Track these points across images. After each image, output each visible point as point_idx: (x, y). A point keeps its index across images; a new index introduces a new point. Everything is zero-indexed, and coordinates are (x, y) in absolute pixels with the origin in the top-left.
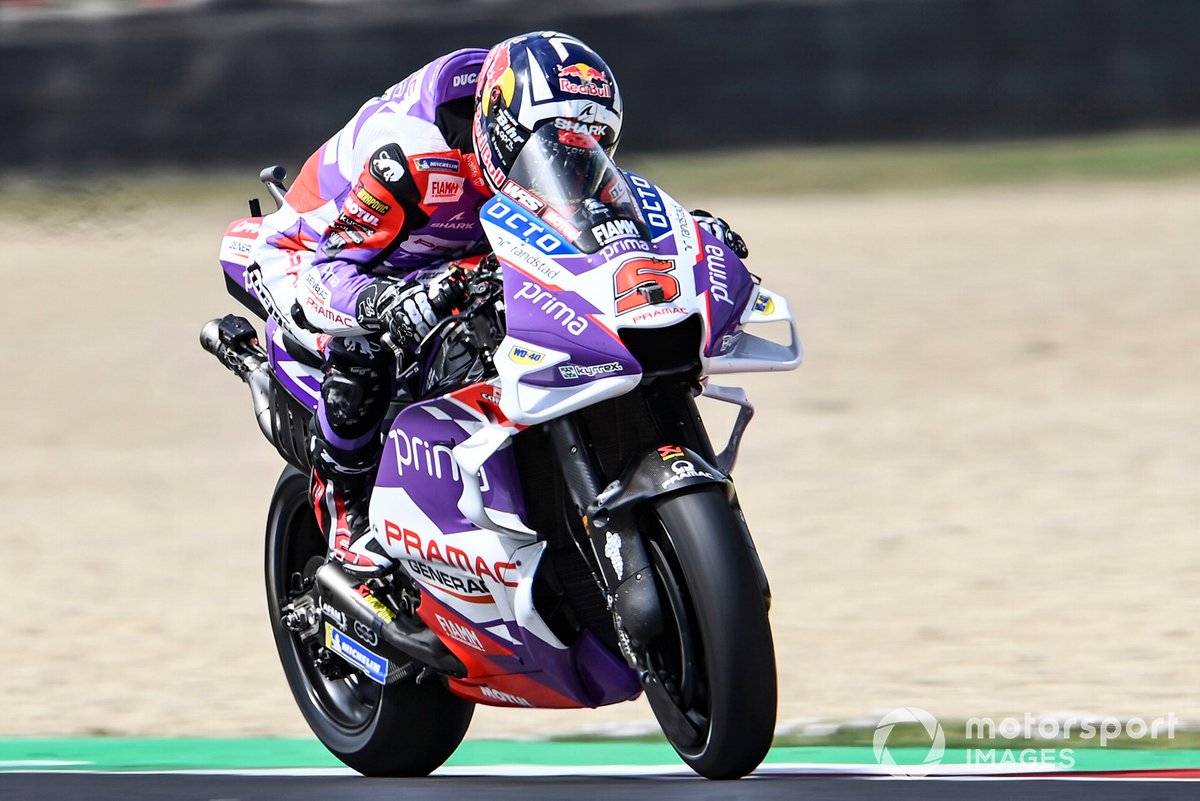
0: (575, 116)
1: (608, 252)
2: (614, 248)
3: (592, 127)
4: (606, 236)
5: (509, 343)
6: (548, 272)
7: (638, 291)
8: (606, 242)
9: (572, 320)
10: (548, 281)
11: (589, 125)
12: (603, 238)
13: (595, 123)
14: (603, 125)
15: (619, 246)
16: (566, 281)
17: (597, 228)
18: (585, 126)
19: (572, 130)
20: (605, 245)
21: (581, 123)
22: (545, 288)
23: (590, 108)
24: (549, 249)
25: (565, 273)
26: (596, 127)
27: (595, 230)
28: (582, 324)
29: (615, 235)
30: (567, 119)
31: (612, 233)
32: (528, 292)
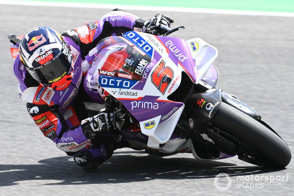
0: (39, 55)
1: (145, 76)
2: (145, 74)
3: (46, 54)
4: (140, 71)
5: (142, 124)
6: (134, 94)
7: (163, 82)
8: (142, 73)
9: (153, 106)
10: (136, 97)
11: (45, 54)
12: (139, 72)
13: (46, 52)
14: (50, 50)
15: (146, 72)
16: (141, 94)
17: (136, 71)
18: (44, 55)
19: (41, 59)
20: (142, 74)
21: (42, 55)
22: (137, 100)
23: (41, 49)
24: (128, 86)
25: (139, 91)
26: (48, 53)
27: (135, 72)
28: (156, 104)
29: (142, 69)
30: (37, 58)
31: (140, 69)
32: (134, 105)
